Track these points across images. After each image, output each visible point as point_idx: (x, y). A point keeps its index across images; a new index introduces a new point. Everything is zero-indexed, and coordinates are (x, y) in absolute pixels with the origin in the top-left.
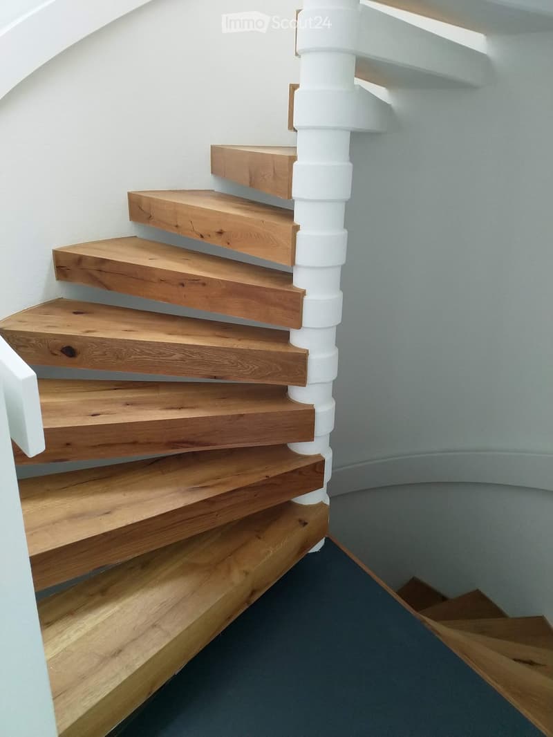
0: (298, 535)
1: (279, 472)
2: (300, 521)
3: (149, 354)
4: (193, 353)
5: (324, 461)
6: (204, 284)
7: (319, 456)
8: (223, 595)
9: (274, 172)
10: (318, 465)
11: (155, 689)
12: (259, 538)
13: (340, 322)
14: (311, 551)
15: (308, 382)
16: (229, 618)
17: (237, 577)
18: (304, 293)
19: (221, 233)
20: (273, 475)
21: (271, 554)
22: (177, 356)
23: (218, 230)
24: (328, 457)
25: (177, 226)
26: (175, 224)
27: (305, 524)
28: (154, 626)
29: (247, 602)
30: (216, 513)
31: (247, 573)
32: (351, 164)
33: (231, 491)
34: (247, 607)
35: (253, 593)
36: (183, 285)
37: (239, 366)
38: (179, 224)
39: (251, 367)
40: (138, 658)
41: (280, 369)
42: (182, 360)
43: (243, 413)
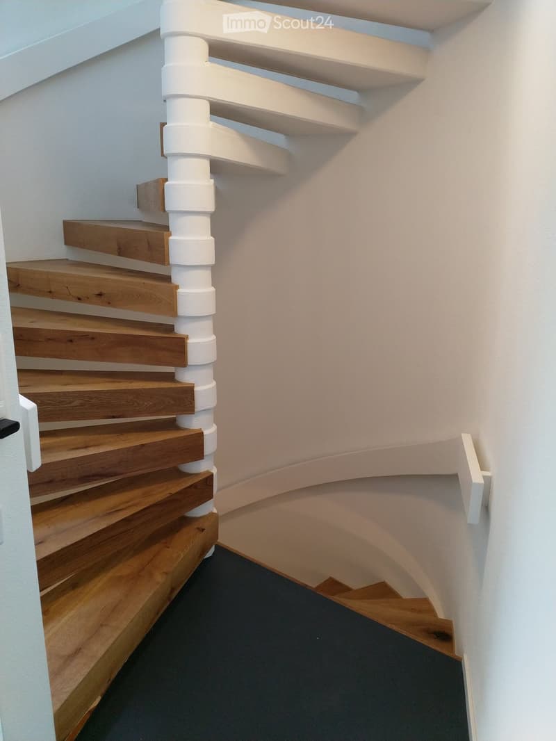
0: (199, 539)
1: (179, 489)
2: (198, 528)
3: (49, 404)
4: (91, 398)
5: (212, 475)
6: (93, 339)
7: (208, 472)
8: (152, 592)
9: (149, 243)
10: (209, 479)
11: (114, 676)
12: (168, 547)
13: (215, 359)
14: (207, 556)
15: (196, 410)
16: (158, 614)
17: (159, 578)
18: (187, 337)
19: (100, 295)
20: (175, 492)
21: (182, 556)
22: (77, 403)
23: (97, 293)
24: (214, 471)
25: (50, 292)
26: (49, 290)
27: (203, 530)
28: (102, 625)
29: (169, 599)
30: (132, 531)
31: (166, 573)
32: (212, 238)
33: (142, 510)
34: (168, 603)
35: (173, 590)
36: (71, 341)
37: (136, 404)
38: (53, 290)
39: (146, 403)
40: (99, 649)
41: (172, 402)
42: (82, 405)
43: (144, 443)
